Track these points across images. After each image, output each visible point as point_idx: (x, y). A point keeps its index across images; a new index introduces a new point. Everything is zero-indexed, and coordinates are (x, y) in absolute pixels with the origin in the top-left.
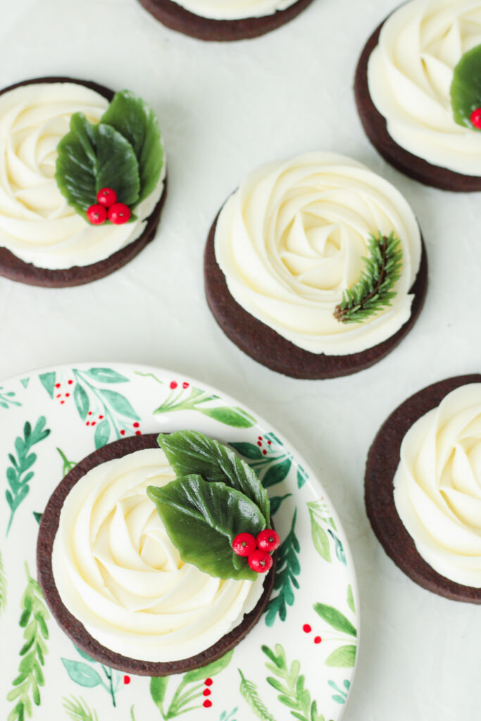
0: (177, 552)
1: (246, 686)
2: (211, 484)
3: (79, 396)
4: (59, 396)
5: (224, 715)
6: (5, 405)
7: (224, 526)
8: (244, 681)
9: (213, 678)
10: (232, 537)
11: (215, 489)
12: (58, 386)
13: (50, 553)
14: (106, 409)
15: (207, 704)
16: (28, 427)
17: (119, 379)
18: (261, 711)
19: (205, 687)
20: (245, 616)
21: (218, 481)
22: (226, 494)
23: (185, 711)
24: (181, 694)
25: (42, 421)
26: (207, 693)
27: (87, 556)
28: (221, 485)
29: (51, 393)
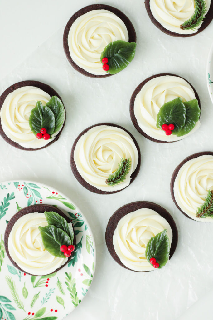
0: (44, 247)
1: (59, 283)
2: (58, 229)
3: (25, 189)
4: (19, 188)
5: (51, 290)
6: (2, 189)
7: (59, 241)
8: (58, 281)
9: (50, 279)
10: (61, 245)
11: (58, 230)
12: (19, 186)
13: (8, 236)
14: (32, 193)
15: (47, 286)
16: (8, 195)
17: (38, 187)
18: (62, 291)
19: (47, 281)
20: (61, 266)
21: (60, 228)
22: (62, 232)
23: (40, 286)
24: (40, 281)
25: (13, 194)
26: (47, 282)
27: (18, 242)
28: (60, 230)
29: (17, 188)
